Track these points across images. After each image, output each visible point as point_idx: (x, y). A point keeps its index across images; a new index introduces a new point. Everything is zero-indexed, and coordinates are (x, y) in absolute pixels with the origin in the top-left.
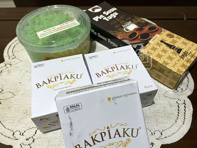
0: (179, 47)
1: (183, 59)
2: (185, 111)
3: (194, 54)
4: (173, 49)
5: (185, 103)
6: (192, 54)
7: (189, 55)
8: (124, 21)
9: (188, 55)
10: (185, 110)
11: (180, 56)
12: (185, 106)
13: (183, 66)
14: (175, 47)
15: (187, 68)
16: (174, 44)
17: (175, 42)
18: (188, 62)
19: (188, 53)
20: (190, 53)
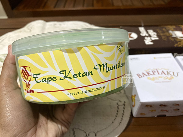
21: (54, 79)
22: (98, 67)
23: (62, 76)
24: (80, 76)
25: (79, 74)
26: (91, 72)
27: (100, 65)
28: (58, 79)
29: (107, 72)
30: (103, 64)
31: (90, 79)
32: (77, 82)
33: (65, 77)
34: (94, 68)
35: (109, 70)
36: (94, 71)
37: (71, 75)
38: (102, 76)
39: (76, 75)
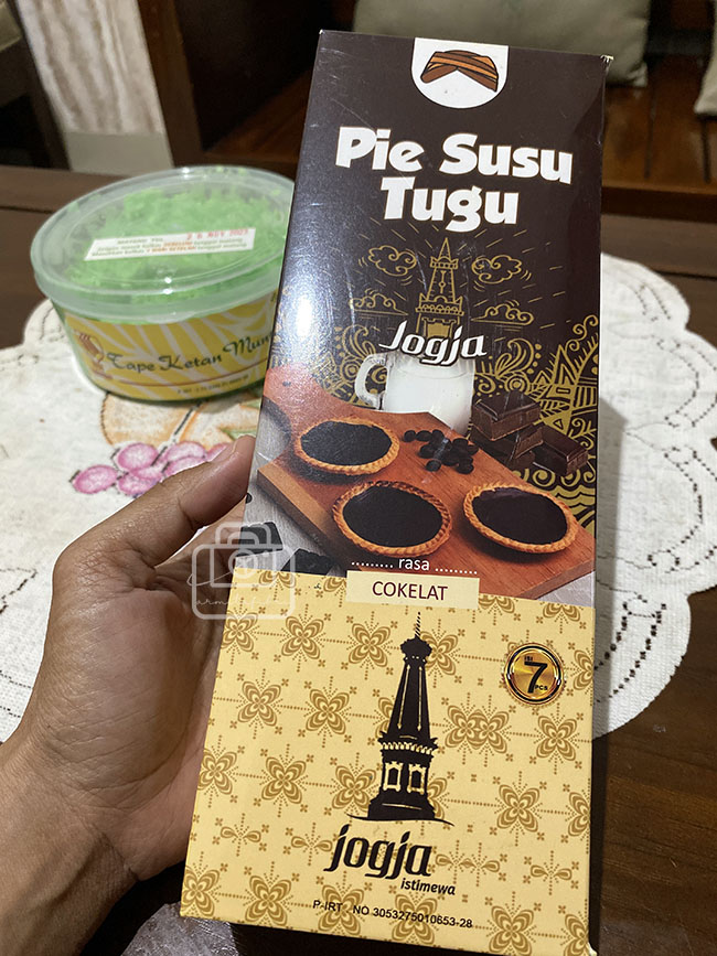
0: (441, 785)
1: (334, 867)
2: (648, 648)
3: (438, 920)
4: (388, 756)
5: (659, 617)
6: (430, 904)
7: (406, 885)
8: (457, 306)
9: (398, 881)
10: (648, 641)
11: (349, 836)
12: (654, 627)
13: (271, 890)
14: (425, 761)
15: (265, 921)
16: (453, 740)
17: (484, 731)
18: (330, 905)
19: (423, 871)
20: (433, 888)
21: (151, 367)
22: (232, 347)
23: (165, 364)
24: (197, 365)
25: (196, 361)
26: (219, 357)
27: (235, 344)
28: (158, 369)
29: (250, 351)
30: (241, 341)
31: (217, 368)
32: (193, 374)
33: (171, 365)
34: (224, 350)
35: (254, 347)
36: (223, 355)
37: (182, 362)
38: (241, 360)
39: (191, 363)
